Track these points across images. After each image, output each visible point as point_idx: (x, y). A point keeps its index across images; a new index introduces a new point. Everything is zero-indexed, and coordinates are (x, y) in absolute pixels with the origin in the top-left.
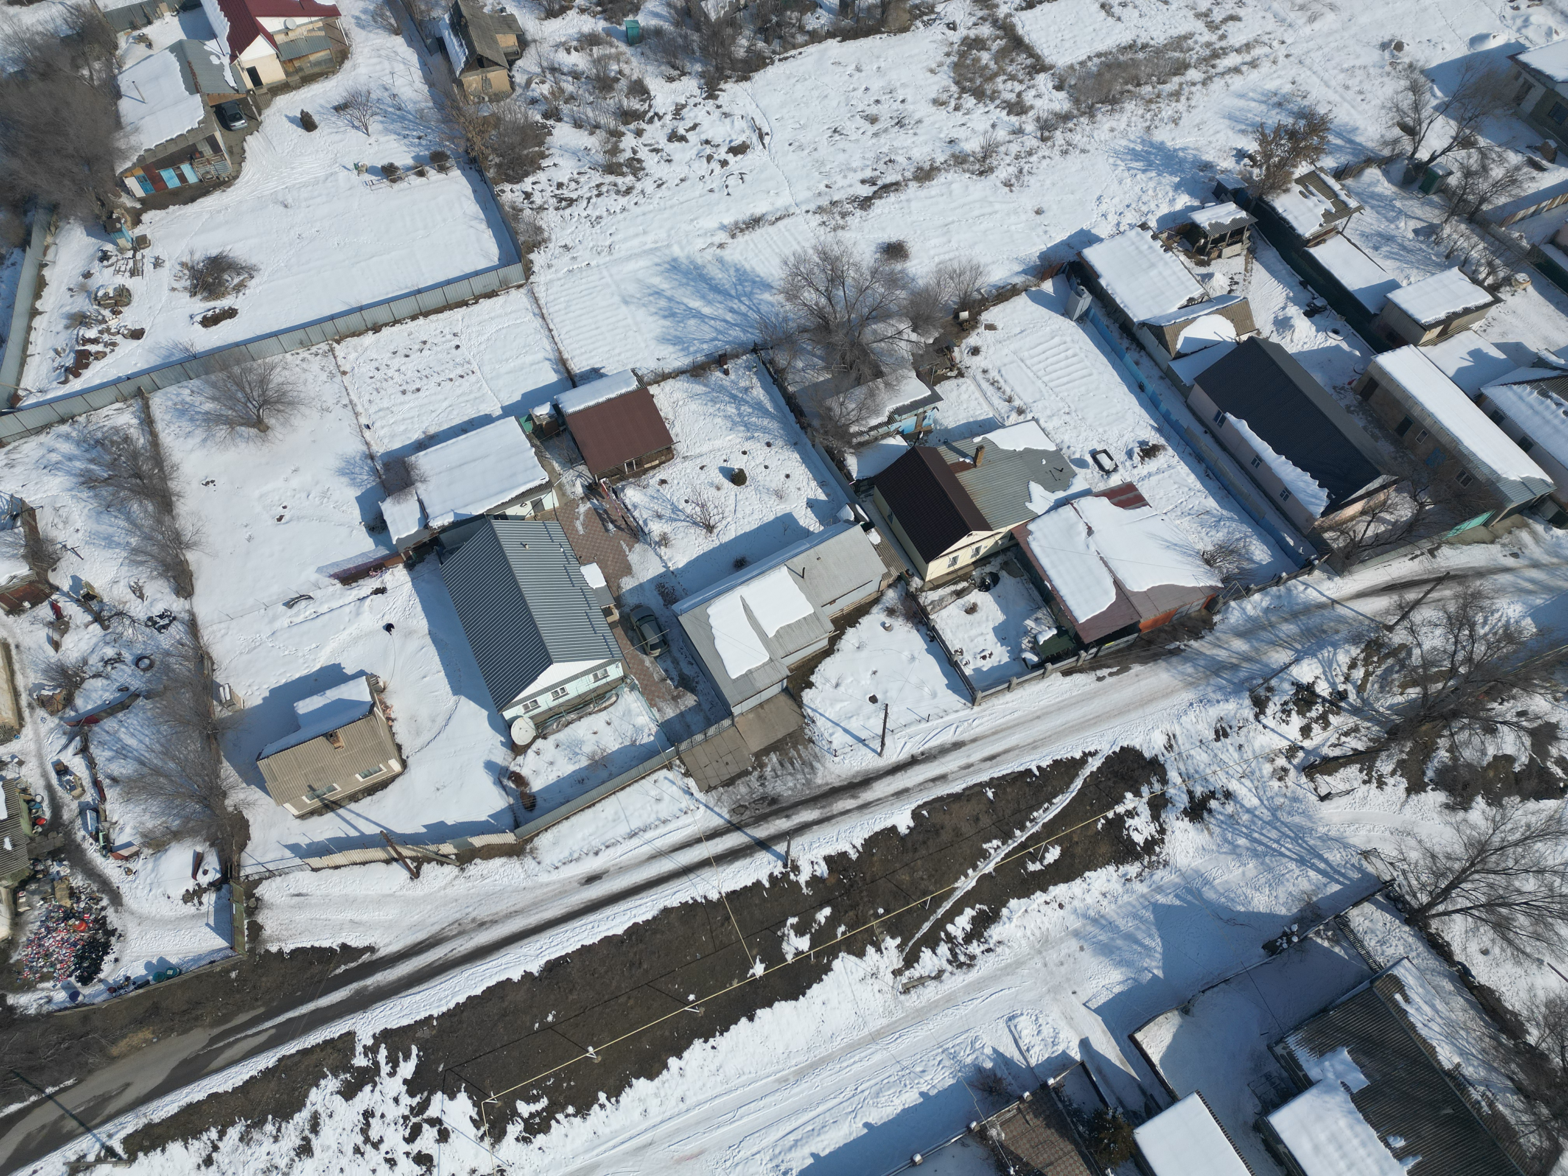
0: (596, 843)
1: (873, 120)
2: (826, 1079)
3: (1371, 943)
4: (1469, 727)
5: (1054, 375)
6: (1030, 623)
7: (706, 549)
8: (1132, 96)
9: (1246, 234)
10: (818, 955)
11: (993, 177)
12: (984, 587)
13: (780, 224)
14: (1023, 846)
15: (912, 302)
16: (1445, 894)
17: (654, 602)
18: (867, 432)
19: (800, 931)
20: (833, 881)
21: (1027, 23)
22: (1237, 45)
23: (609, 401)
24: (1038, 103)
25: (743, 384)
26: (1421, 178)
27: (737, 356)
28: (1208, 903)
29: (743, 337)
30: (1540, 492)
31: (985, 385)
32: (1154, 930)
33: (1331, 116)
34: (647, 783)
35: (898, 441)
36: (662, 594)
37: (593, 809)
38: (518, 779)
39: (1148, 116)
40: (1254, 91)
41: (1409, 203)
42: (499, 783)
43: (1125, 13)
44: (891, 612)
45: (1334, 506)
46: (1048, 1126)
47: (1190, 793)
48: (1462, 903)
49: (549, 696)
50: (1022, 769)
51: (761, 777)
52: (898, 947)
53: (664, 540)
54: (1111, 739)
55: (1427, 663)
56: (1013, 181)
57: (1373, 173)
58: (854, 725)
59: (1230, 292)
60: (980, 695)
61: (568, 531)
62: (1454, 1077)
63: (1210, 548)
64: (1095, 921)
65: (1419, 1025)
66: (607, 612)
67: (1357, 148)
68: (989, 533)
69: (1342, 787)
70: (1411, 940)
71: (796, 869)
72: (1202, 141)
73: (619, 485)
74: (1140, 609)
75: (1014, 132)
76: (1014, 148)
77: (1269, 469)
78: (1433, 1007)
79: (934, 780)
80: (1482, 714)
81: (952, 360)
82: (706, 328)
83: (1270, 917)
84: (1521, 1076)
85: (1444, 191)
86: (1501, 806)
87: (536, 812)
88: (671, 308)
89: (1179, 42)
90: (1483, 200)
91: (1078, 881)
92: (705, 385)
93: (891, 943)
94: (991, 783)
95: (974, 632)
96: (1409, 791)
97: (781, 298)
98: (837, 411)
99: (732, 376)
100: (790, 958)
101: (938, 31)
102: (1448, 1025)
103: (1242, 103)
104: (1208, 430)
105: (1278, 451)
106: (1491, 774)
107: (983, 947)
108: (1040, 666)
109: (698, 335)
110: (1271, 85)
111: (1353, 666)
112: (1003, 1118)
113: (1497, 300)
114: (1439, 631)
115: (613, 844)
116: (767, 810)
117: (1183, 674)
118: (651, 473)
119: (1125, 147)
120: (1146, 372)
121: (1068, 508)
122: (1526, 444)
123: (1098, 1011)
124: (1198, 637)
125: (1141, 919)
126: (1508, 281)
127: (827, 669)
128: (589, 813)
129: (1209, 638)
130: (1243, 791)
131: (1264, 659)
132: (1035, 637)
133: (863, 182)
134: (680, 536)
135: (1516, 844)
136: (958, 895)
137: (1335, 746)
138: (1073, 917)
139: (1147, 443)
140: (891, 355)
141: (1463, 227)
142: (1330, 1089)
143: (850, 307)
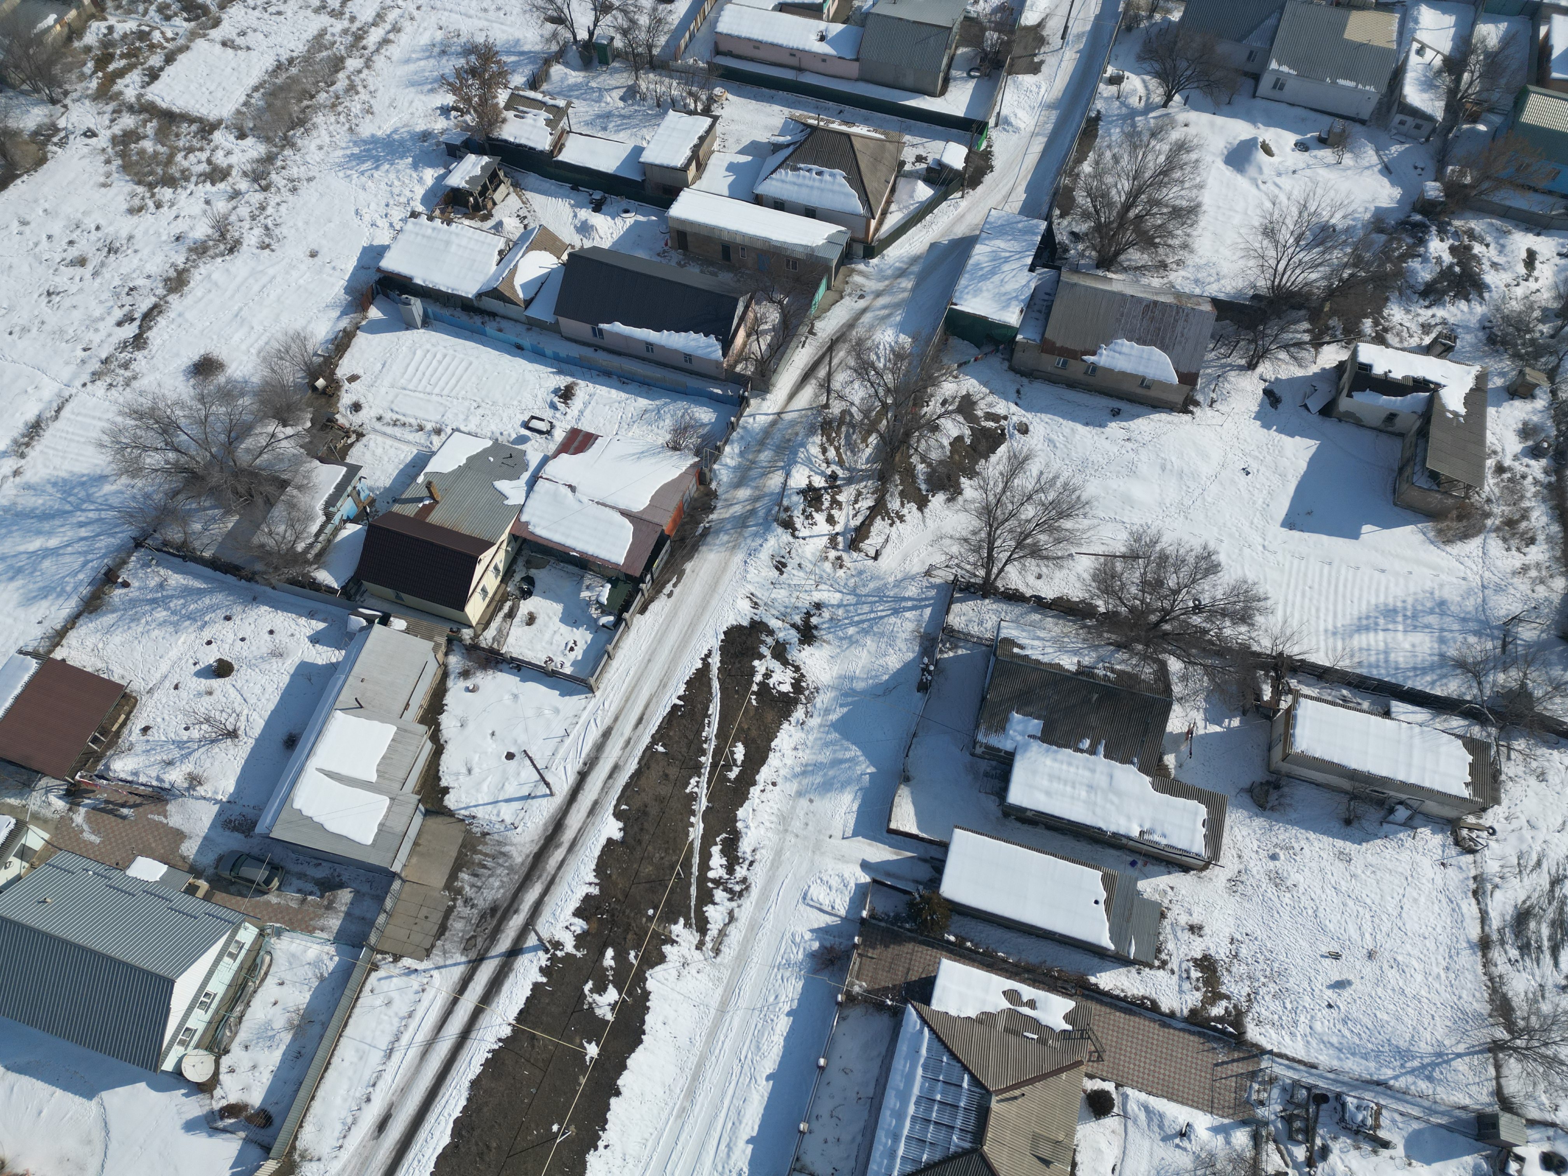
0: (360, 1092)
1: (82, 262)
2: (712, 1076)
3: (974, 629)
4: (922, 436)
5: (441, 383)
6: (585, 594)
7: (245, 755)
8: (316, 109)
9: (501, 174)
10: (629, 994)
11: (244, 247)
12: (526, 594)
13: (64, 413)
14: (714, 765)
15: (262, 402)
16: (990, 560)
17: (234, 842)
18: (316, 541)
19: (600, 989)
20: (595, 926)
21: (164, 95)
22: (370, 20)
23: (18, 698)
24: (233, 160)
25: (152, 583)
26: (595, 55)
27: (124, 562)
28: (863, 692)
29: (114, 541)
30: (844, 240)
31: (389, 430)
32: (846, 743)
33: (491, 41)
34: (366, 999)
35: (351, 529)
36: (235, 829)
37: (331, 1068)
38: (232, 1110)
39: (342, 119)
40: (414, 51)
41: (601, 79)
42: (215, 1131)
43: (250, 39)
44: (465, 674)
45: (727, 344)
46: (887, 947)
47: (794, 626)
48: (1004, 556)
49: (198, 1013)
50: (668, 709)
51: (467, 901)
52: (685, 925)
53: (194, 781)
54: (712, 633)
55: (866, 413)
56: (267, 240)
57: (557, 70)
58: (511, 790)
59: (525, 227)
60: (592, 681)
61: (83, 851)
62: (1084, 672)
63: (668, 437)
64: (804, 773)
65: (1040, 657)
66: (192, 890)
67: (531, 56)
68: (494, 548)
69: (881, 540)
70: (994, 606)
71: (558, 945)
72: (406, 117)
73: (100, 767)
74: (656, 520)
75: (232, 198)
76: (244, 211)
77: (662, 347)
78: (1039, 638)
79: (610, 776)
80: (923, 421)
81: (341, 428)
82: (67, 559)
83: (907, 666)
84: (1114, 637)
85: (618, 55)
86: (978, 474)
87: (277, 1121)
88: (11, 567)
89: (319, 41)
90: (650, 47)
91: (771, 755)
92: (113, 612)
93: (678, 929)
94: (655, 740)
95: (547, 636)
96: (920, 509)
97: (124, 480)
98: (271, 542)
99: (135, 583)
100: (610, 1017)
101: (77, 144)
102: (1055, 642)
103: (412, 67)
104: (597, 348)
105: (658, 329)
106: (957, 457)
107: (745, 866)
108: (619, 620)
109: (64, 572)
110: (425, 39)
111: (824, 451)
112: (855, 973)
113: (716, 119)
114: (856, 385)
115: (378, 1078)
116: (495, 922)
117: (723, 544)
118: (126, 731)
119: (344, 156)
120: (513, 332)
121: (540, 482)
122: (810, 212)
123: (855, 834)
124: (712, 509)
125: (832, 743)
126: (711, 100)
127: (450, 765)
128: (331, 1074)
129: (720, 504)
130: (824, 595)
131: (767, 490)
132: (598, 602)
133: (119, 324)
134: (207, 764)
135: (1004, 491)
136: (697, 845)
137: (855, 515)
138: (788, 784)
139: (559, 389)
140: (282, 460)
141: (651, 76)
142: (1026, 747)
143: (204, 444)
